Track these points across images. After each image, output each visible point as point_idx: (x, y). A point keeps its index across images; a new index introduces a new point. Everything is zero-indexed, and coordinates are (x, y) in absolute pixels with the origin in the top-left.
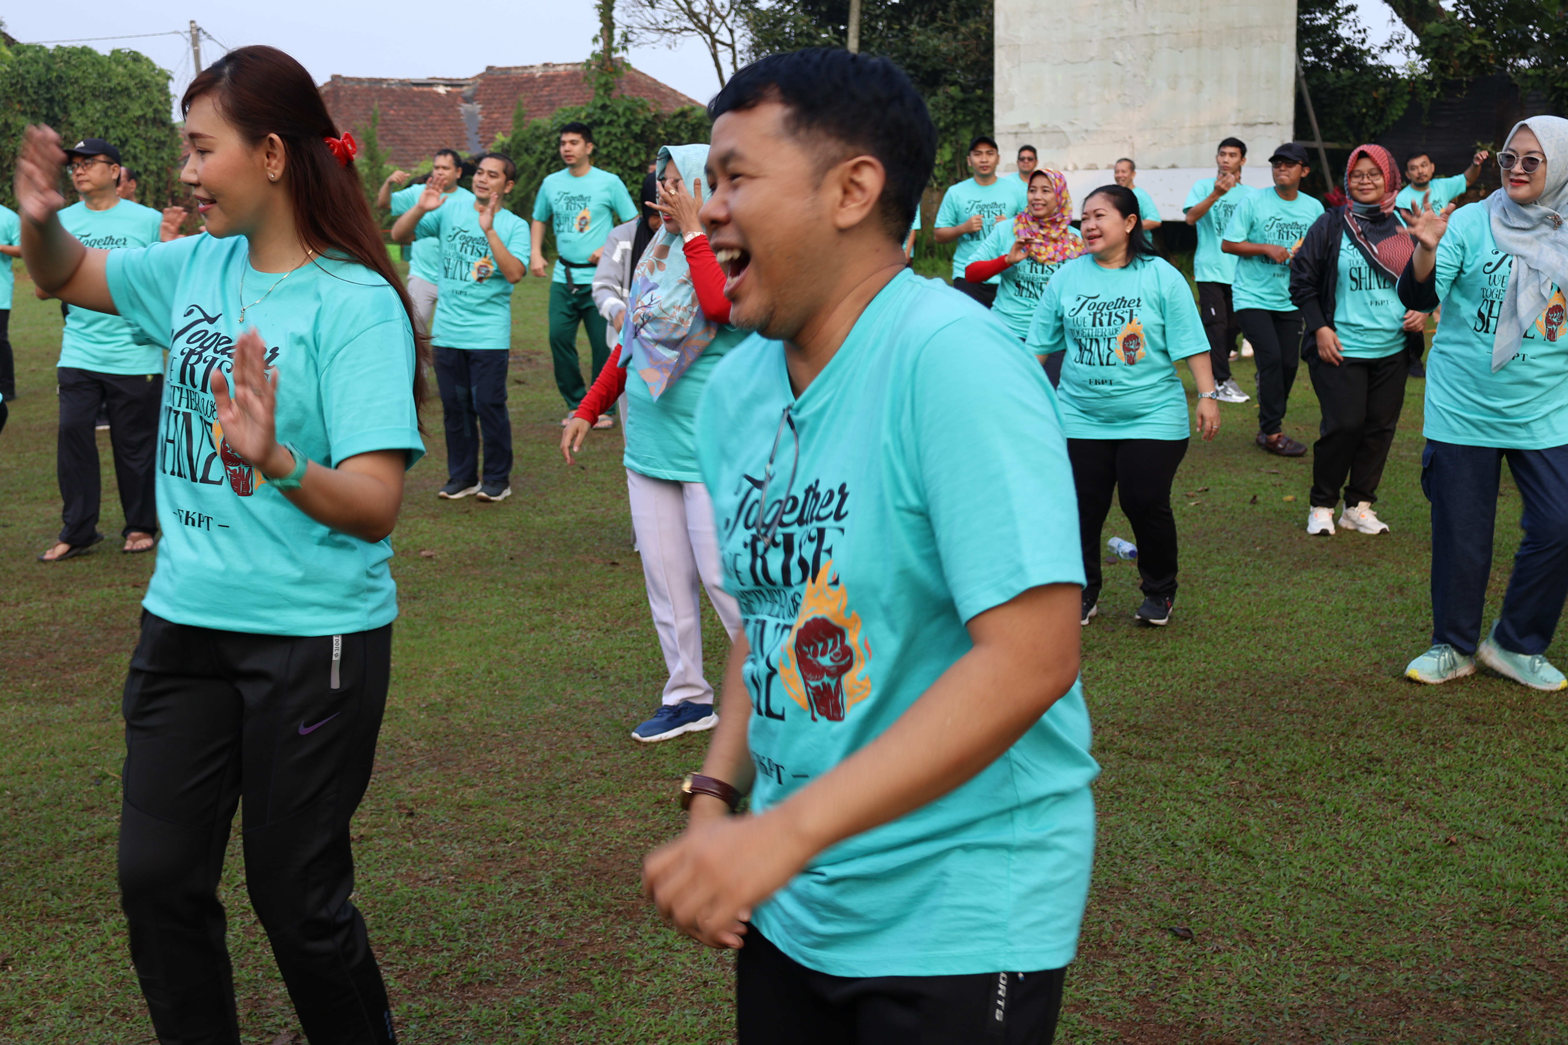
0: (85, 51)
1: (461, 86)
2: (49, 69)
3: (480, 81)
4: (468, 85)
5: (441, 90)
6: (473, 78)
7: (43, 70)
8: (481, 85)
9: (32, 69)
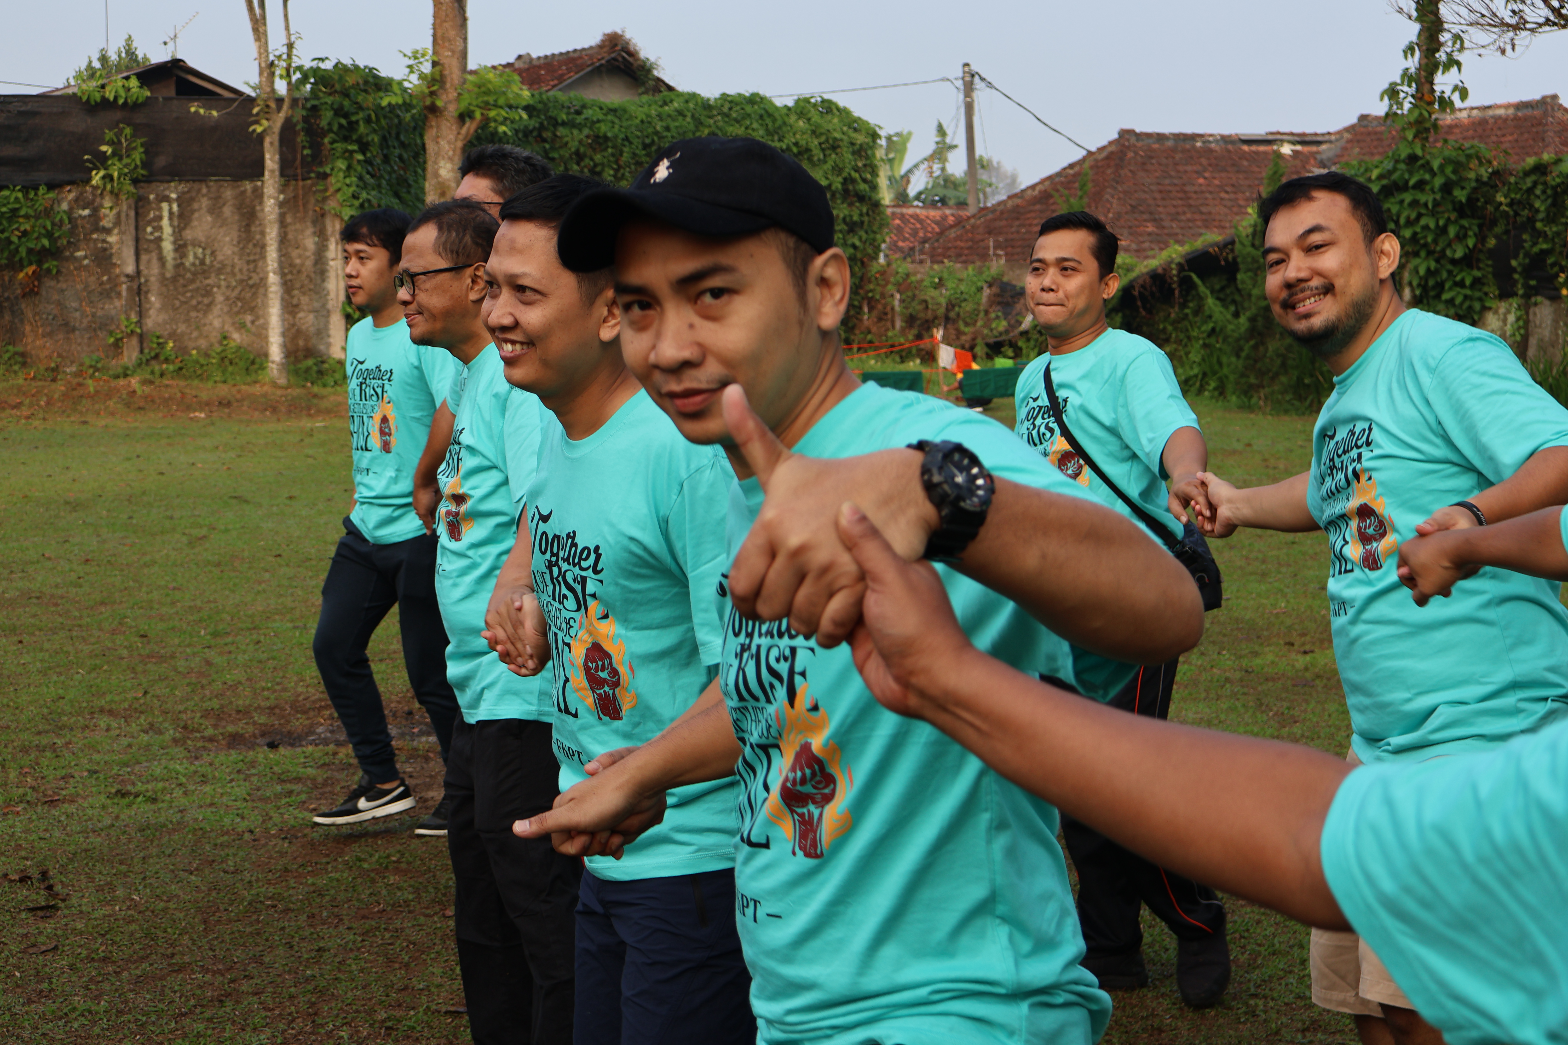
0: (755, 100)
1: (1319, 143)
2: (699, 123)
3: (1347, 136)
4: (1330, 142)
5: (1286, 150)
6: (1339, 133)
7: (692, 127)
8: (1349, 141)
9: (673, 125)
